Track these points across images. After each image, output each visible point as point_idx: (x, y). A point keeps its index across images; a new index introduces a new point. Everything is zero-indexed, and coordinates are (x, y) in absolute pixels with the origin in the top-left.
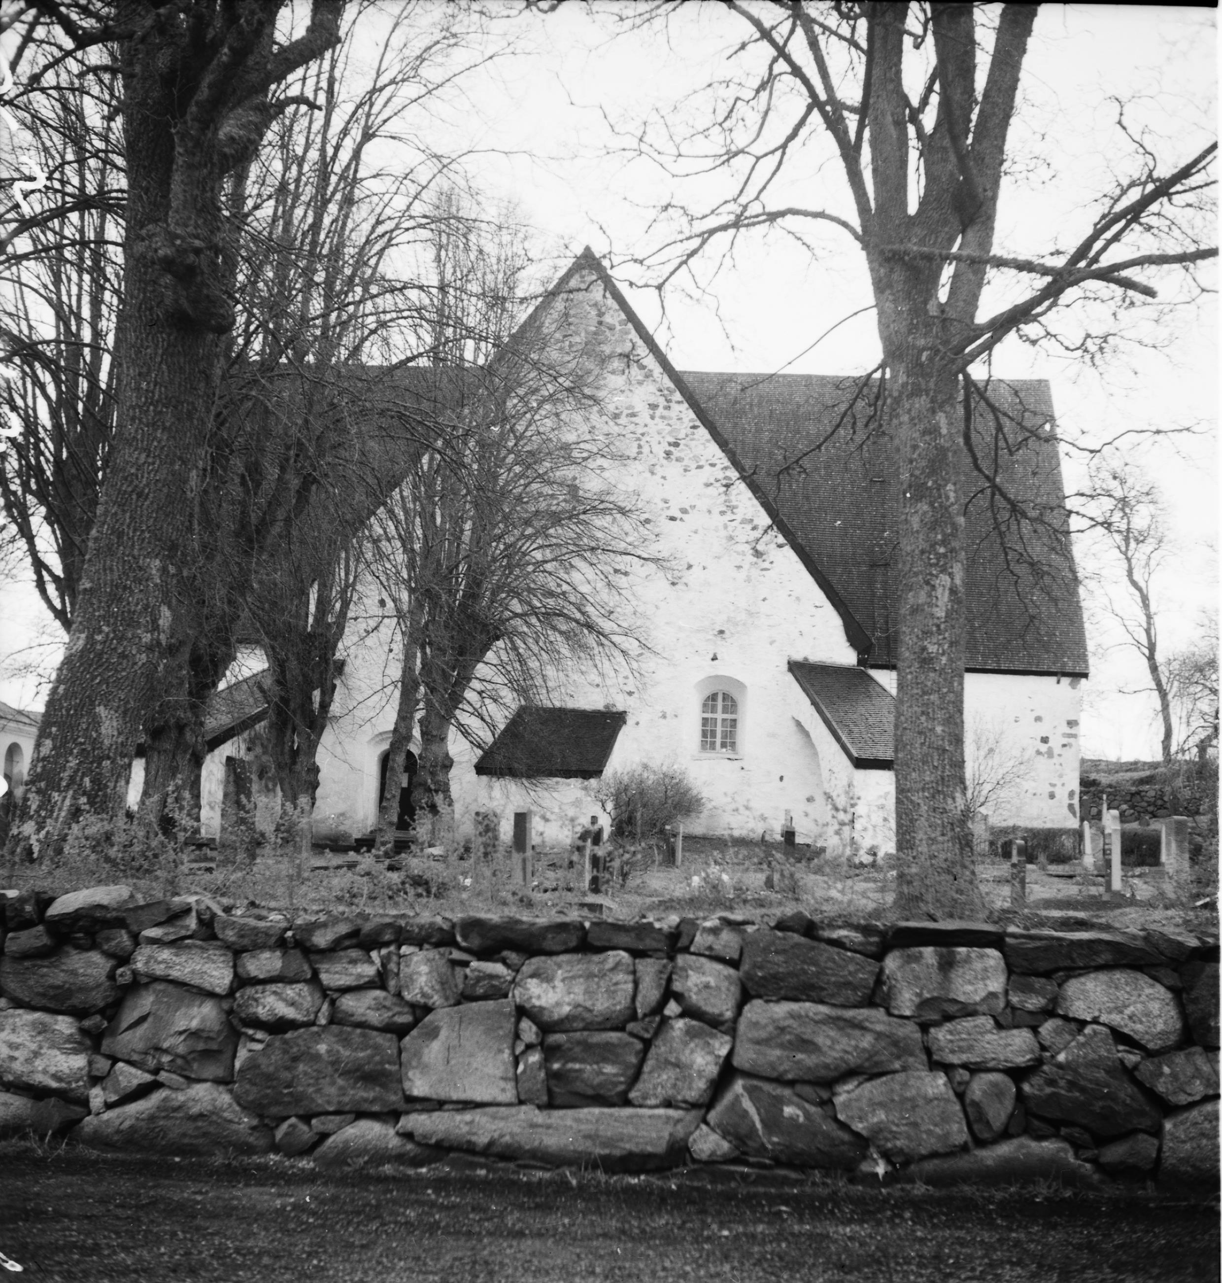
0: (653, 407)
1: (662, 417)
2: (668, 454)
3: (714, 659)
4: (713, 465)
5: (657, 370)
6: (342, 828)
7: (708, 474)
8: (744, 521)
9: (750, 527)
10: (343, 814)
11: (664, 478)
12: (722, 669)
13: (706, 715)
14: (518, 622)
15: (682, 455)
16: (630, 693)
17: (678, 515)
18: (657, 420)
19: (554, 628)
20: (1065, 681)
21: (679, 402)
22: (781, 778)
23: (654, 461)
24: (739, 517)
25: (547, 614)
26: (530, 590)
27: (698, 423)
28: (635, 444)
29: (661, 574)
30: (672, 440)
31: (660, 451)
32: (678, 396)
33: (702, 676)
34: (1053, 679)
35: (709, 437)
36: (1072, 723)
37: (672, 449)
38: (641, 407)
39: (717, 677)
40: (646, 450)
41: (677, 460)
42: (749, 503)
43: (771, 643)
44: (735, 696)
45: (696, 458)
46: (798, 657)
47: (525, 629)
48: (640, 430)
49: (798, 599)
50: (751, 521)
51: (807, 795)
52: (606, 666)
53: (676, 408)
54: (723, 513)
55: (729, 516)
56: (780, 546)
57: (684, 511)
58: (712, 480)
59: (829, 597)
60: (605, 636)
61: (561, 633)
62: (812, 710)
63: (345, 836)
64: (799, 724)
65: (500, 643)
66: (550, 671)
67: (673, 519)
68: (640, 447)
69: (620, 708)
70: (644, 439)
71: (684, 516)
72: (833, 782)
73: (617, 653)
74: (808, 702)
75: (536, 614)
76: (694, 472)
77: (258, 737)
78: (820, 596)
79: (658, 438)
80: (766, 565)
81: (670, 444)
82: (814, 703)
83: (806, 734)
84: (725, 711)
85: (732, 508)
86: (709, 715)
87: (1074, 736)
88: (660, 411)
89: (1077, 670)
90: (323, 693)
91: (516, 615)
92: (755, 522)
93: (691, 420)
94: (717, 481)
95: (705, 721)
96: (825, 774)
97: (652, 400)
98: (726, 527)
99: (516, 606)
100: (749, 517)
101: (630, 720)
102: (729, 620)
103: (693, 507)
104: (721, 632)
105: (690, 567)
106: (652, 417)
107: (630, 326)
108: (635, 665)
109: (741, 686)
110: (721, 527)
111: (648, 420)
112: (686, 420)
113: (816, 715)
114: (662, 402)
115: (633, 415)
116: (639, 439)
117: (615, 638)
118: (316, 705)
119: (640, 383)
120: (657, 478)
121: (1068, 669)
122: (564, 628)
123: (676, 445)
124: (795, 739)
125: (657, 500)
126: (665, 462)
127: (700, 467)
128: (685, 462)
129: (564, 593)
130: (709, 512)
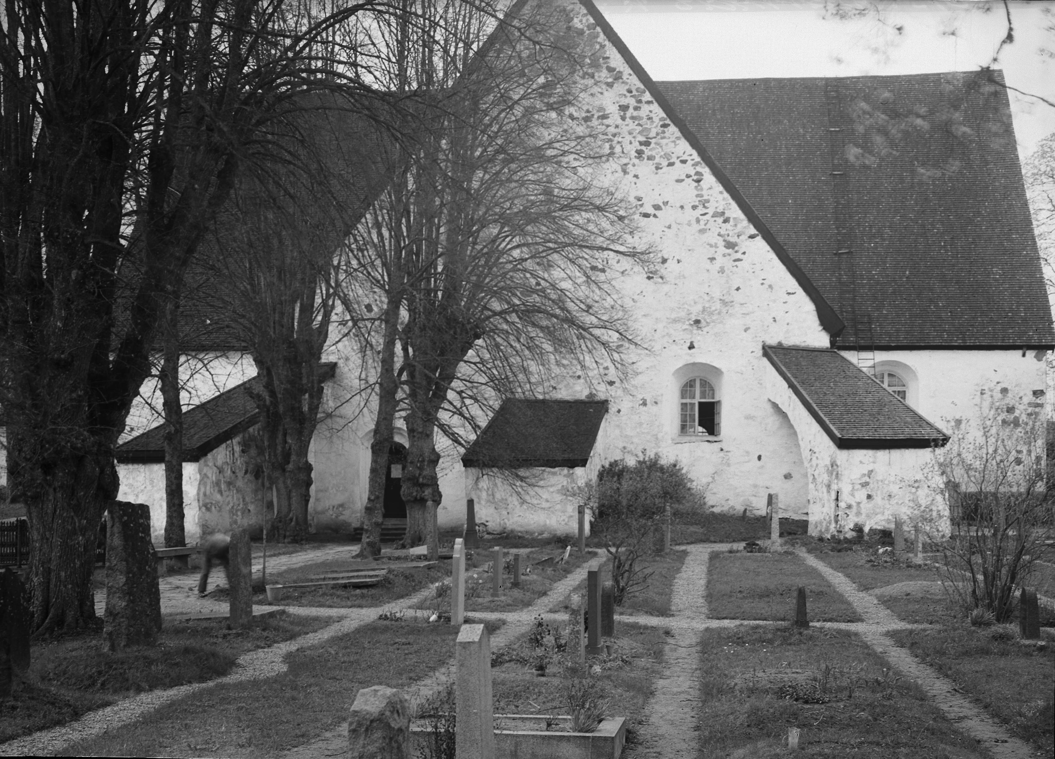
0: (624, 108)
1: (633, 118)
2: (640, 153)
3: (691, 347)
4: (684, 162)
5: (626, 70)
6: (341, 518)
7: (679, 170)
8: (715, 215)
9: (720, 220)
10: (342, 505)
11: (636, 176)
12: (699, 357)
13: (684, 401)
14: (497, 320)
15: (653, 153)
16: (611, 383)
17: (651, 211)
18: (628, 121)
19: (534, 325)
20: (1031, 354)
21: (649, 102)
22: (759, 458)
23: (625, 161)
24: (711, 211)
25: (528, 311)
26: (509, 289)
27: (668, 121)
28: (607, 145)
29: (637, 268)
30: (643, 139)
31: (631, 150)
32: (647, 96)
33: (680, 364)
34: (1020, 352)
35: (679, 134)
36: (1038, 393)
37: (643, 148)
38: (613, 109)
39: (694, 364)
40: (618, 149)
41: (649, 158)
42: (720, 197)
43: (746, 330)
44: (713, 381)
45: (667, 156)
46: (773, 341)
47: (505, 327)
48: (612, 130)
49: (770, 286)
50: (723, 213)
51: (785, 472)
52: (588, 360)
53: (645, 109)
54: (694, 207)
55: (701, 210)
56: (752, 237)
57: (657, 207)
58: (683, 177)
59: (801, 284)
60: (584, 330)
61: (542, 328)
62: (790, 392)
63: (345, 524)
64: (775, 406)
65: (480, 342)
66: (533, 367)
67: (646, 215)
68: (612, 148)
69: (601, 396)
70: (616, 139)
71: (658, 213)
72: (814, 462)
73: (598, 346)
74: (785, 385)
75: (516, 312)
76: (665, 169)
77: (252, 438)
78: (792, 283)
79: (629, 138)
80: (739, 256)
81: (641, 143)
82: (791, 386)
83: (783, 415)
84: (703, 395)
85: (704, 204)
86: (688, 401)
87: (1041, 406)
88: (631, 112)
89: (1044, 342)
90: (311, 396)
91: (495, 314)
92: (727, 215)
93: (661, 119)
94: (688, 176)
95: (684, 406)
96: (806, 454)
97: (624, 101)
98: (698, 221)
99: (496, 306)
100: (720, 210)
101: (613, 409)
102: (704, 310)
103: (665, 203)
104: (697, 322)
105: (664, 261)
106: (623, 119)
107: (598, 29)
108: (616, 356)
109: (717, 372)
110: (694, 222)
111: (619, 121)
112: (656, 120)
113: (794, 397)
114: (632, 102)
115: (605, 117)
116: (610, 140)
117: (597, 332)
118: (306, 408)
119: (610, 85)
120: (630, 177)
121: (1033, 342)
122: (545, 323)
123: (647, 144)
124: (773, 421)
125: (631, 199)
126: (636, 161)
127: (671, 164)
128: (657, 160)
129: (543, 291)
130: (682, 207)
